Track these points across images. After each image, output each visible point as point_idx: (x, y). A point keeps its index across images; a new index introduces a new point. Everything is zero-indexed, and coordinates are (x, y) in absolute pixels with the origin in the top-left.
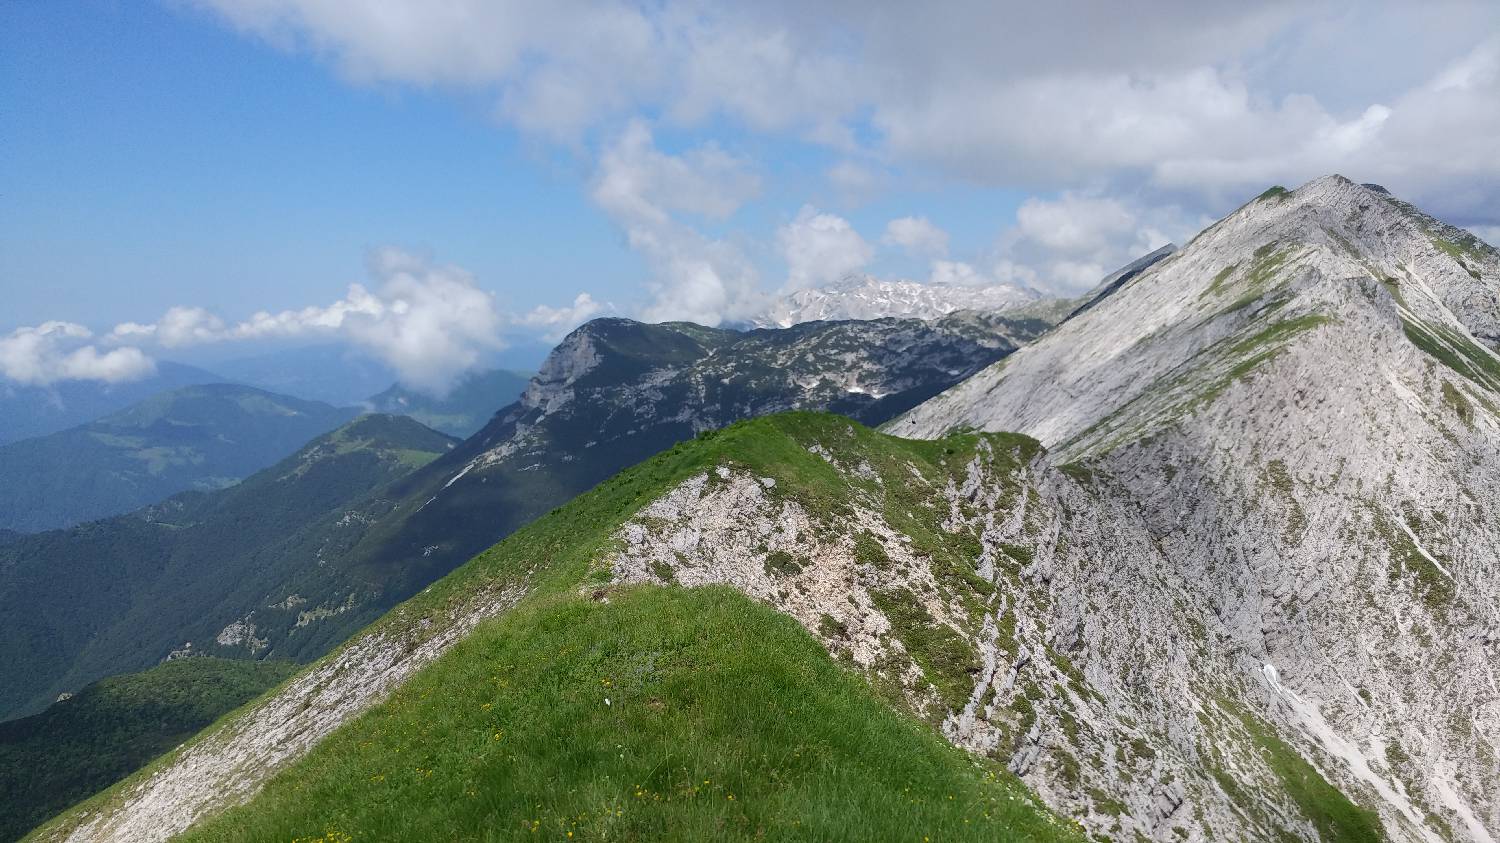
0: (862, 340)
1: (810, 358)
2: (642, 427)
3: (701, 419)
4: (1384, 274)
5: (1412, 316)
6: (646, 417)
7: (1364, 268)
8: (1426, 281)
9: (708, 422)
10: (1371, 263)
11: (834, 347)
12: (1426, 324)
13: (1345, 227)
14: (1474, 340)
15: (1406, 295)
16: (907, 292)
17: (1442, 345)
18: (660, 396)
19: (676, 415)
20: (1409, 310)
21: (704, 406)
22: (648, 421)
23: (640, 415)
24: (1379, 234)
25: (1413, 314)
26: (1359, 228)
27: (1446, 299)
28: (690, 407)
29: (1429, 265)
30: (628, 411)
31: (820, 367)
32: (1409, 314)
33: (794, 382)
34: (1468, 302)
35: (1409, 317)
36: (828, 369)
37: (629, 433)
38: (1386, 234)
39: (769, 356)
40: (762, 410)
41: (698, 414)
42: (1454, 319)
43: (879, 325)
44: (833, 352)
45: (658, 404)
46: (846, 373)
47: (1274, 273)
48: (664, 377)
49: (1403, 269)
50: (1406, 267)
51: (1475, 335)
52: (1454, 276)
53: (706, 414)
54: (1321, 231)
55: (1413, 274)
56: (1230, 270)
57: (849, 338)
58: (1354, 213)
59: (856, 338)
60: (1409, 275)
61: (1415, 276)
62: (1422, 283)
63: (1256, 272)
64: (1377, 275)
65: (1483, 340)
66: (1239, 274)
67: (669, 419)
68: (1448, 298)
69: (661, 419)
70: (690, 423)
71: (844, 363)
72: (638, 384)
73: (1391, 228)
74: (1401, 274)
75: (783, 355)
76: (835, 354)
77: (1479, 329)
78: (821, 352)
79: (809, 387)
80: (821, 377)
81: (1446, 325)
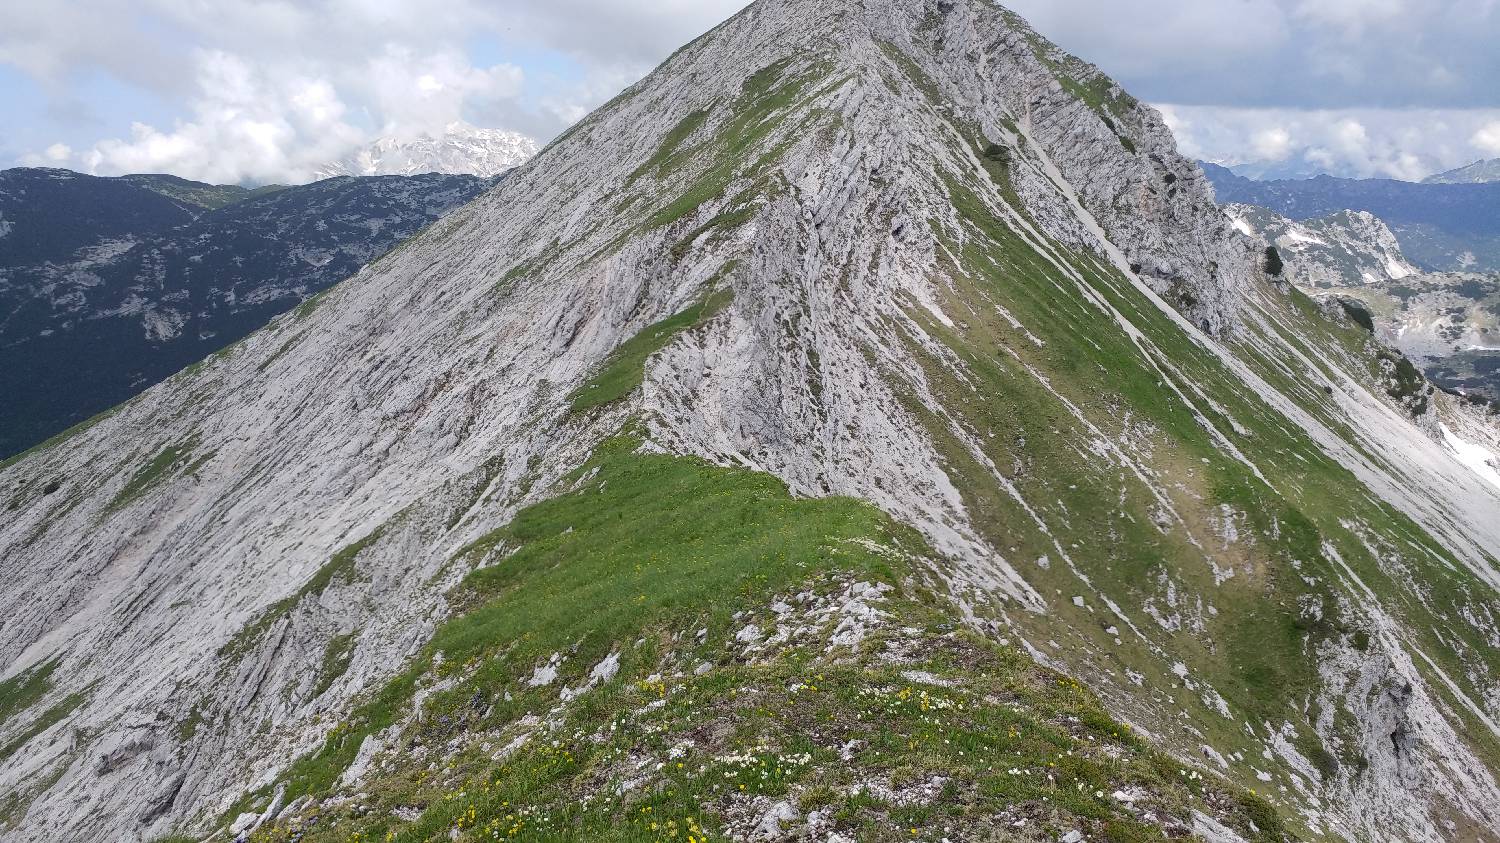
0: (391, 203)
1: (322, 225)
2: (65, 325)
3: (158, 310)
4: (983, 138)
5: (1035, 233)
6: (70, 309)
7: (947, 123)
8: (1050, 153)
9: (170, 314)
10: (961, 114)
11: (354, 210)
12: (1058, 249)
13: (915, 41)
14: (1135, 279)
15: (1023, 183)
16: (506, 140)
17: (1091, 299)
18: (96, 280)
19: (119, 307)
20: (1027, 219)
21: (164, 293)
22: (74, 317)
23: (60, 308)
24: (972, 58)
25: (1035, 226)
26: (939, 44)
27: (1084, 192)
28: (141, 295)
29: (1054, 123)
30: (44, 302)
31: (336, 238)
32: (1028, 226)
33: (297, 258)
34: (1122, 201)
35: (1029, 235)
36: (345, 240)
37: (44, 333)
38: (984, 58)
39: (268, 223)
40: (252, 295)
41: (153, 305)
42: (1100, 233)
43: (417, 182)
44: (353, 218)
45: (92, 293)
46: (371, 245)
47: (768, 127)
48: (110, 251)
49: (1013, 130)
50: (1018, 126)
51: (1136, 269)
52: (1099, 148)
53: (170, 304)
54: (870, 43)
55: (1029, 138)
56: (696, 118)
57: (375, 200)
58: (929, 15)
59: (384, 200)
60: (1022, 140)
61: (1032, 144)
62: (1043, 156)
63: (739, 125)
64: (970, 141)
65: (1149, 280)
66: (710, 128)
67: (108, 313)
68: (1089, 190)
69: (94, 313)
70: (140, 316)
71: (369, 231)
72: (72, 262)
73: (991, 48)
74: (1010, 139)
75: (285, 222)
76: (357, 221)
77: (1146, 256)
78: (338, 219)
79: (318, 265)
80: (337, 250)
81: (1088, 249)
